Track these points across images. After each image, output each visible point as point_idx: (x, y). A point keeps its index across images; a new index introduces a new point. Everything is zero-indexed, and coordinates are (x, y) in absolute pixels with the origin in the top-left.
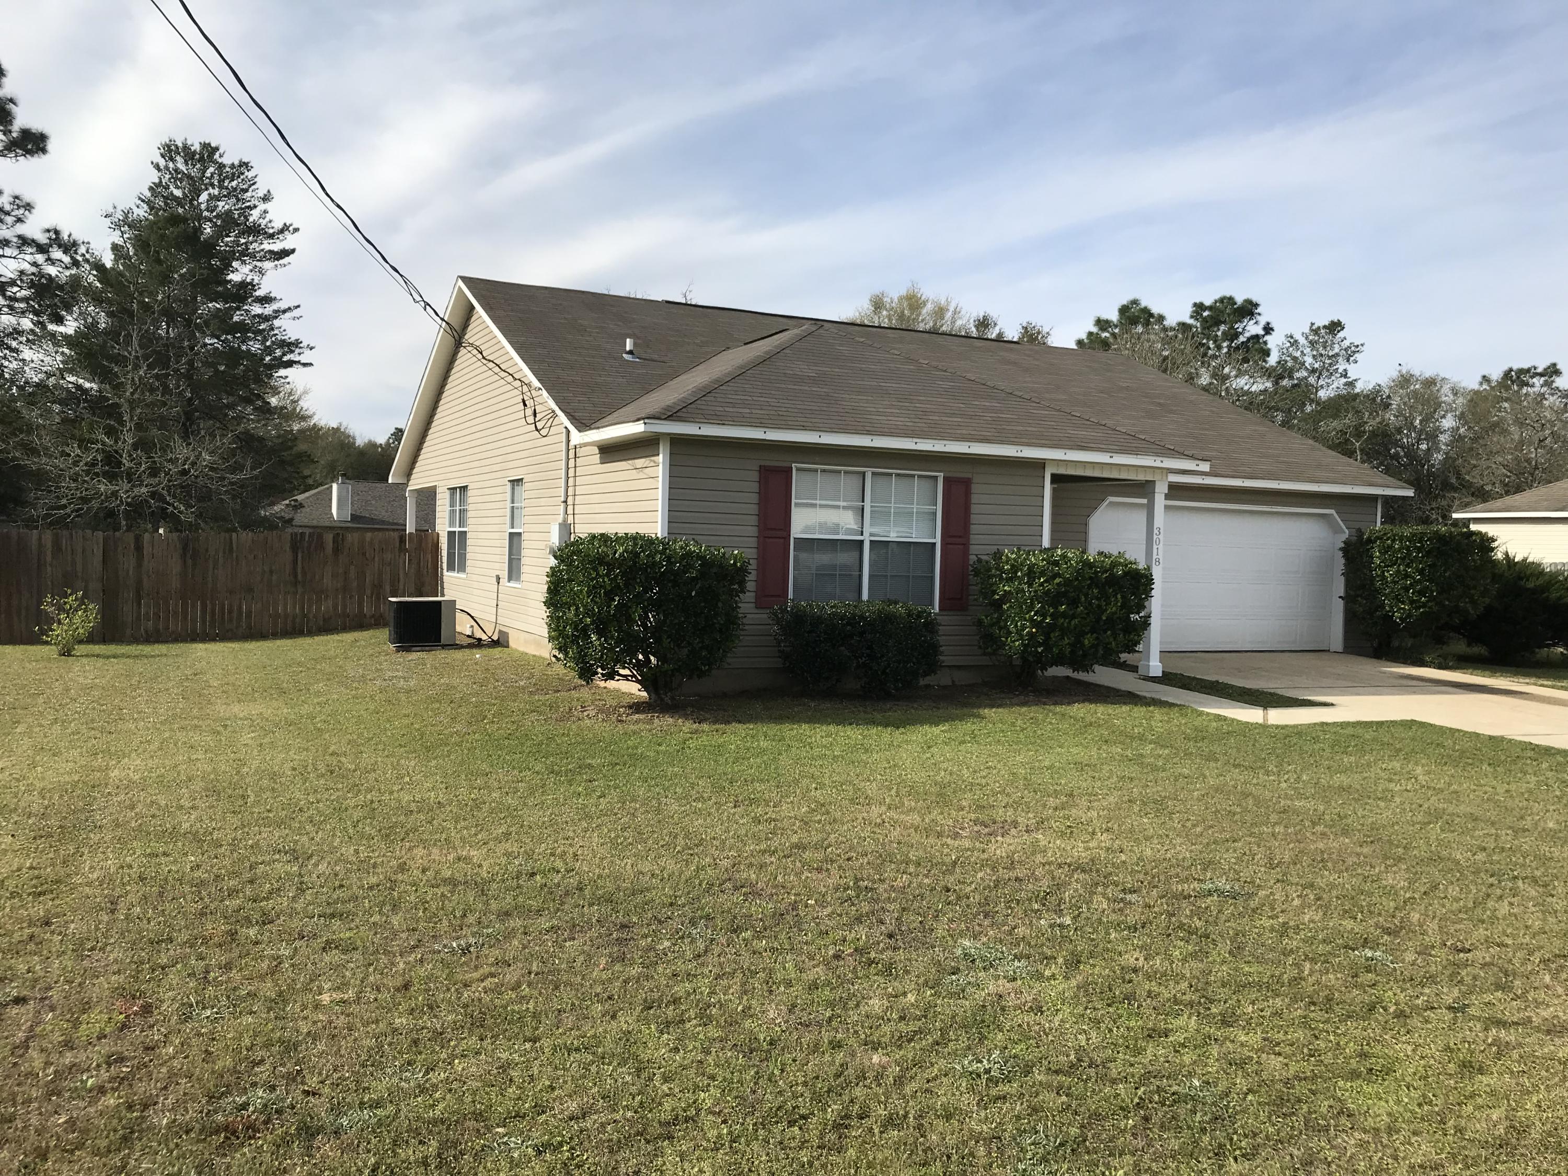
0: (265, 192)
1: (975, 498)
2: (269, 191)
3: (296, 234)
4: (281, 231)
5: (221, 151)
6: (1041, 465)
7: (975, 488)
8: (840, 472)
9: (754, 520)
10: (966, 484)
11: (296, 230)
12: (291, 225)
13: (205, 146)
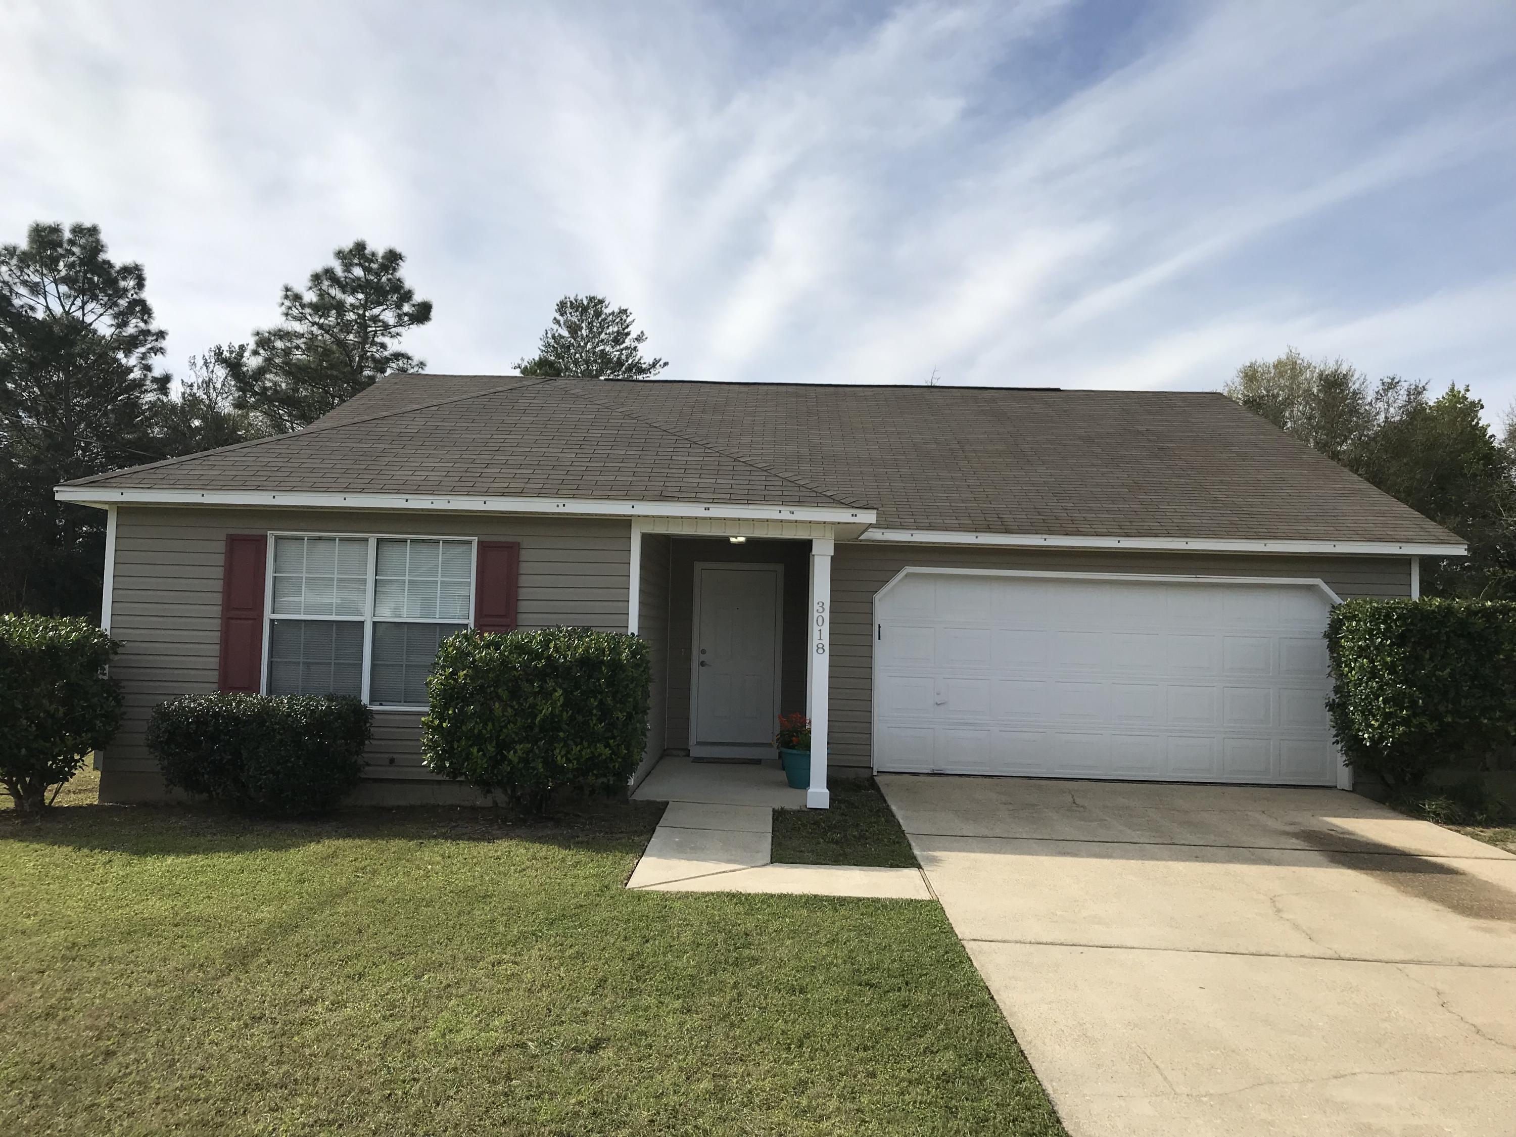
0: (639, 333)
1: (524, 568)
2: (642, 332)
3: (666, 367)
4: (654, 365)
5: (607, 303)
6: (624, 524)
7: (524, 555)
8: (334, 539)
9: (218, 598)
10: (512, 550)
11: (666, 364)
12: (660, 360)
13: (591, 299)
